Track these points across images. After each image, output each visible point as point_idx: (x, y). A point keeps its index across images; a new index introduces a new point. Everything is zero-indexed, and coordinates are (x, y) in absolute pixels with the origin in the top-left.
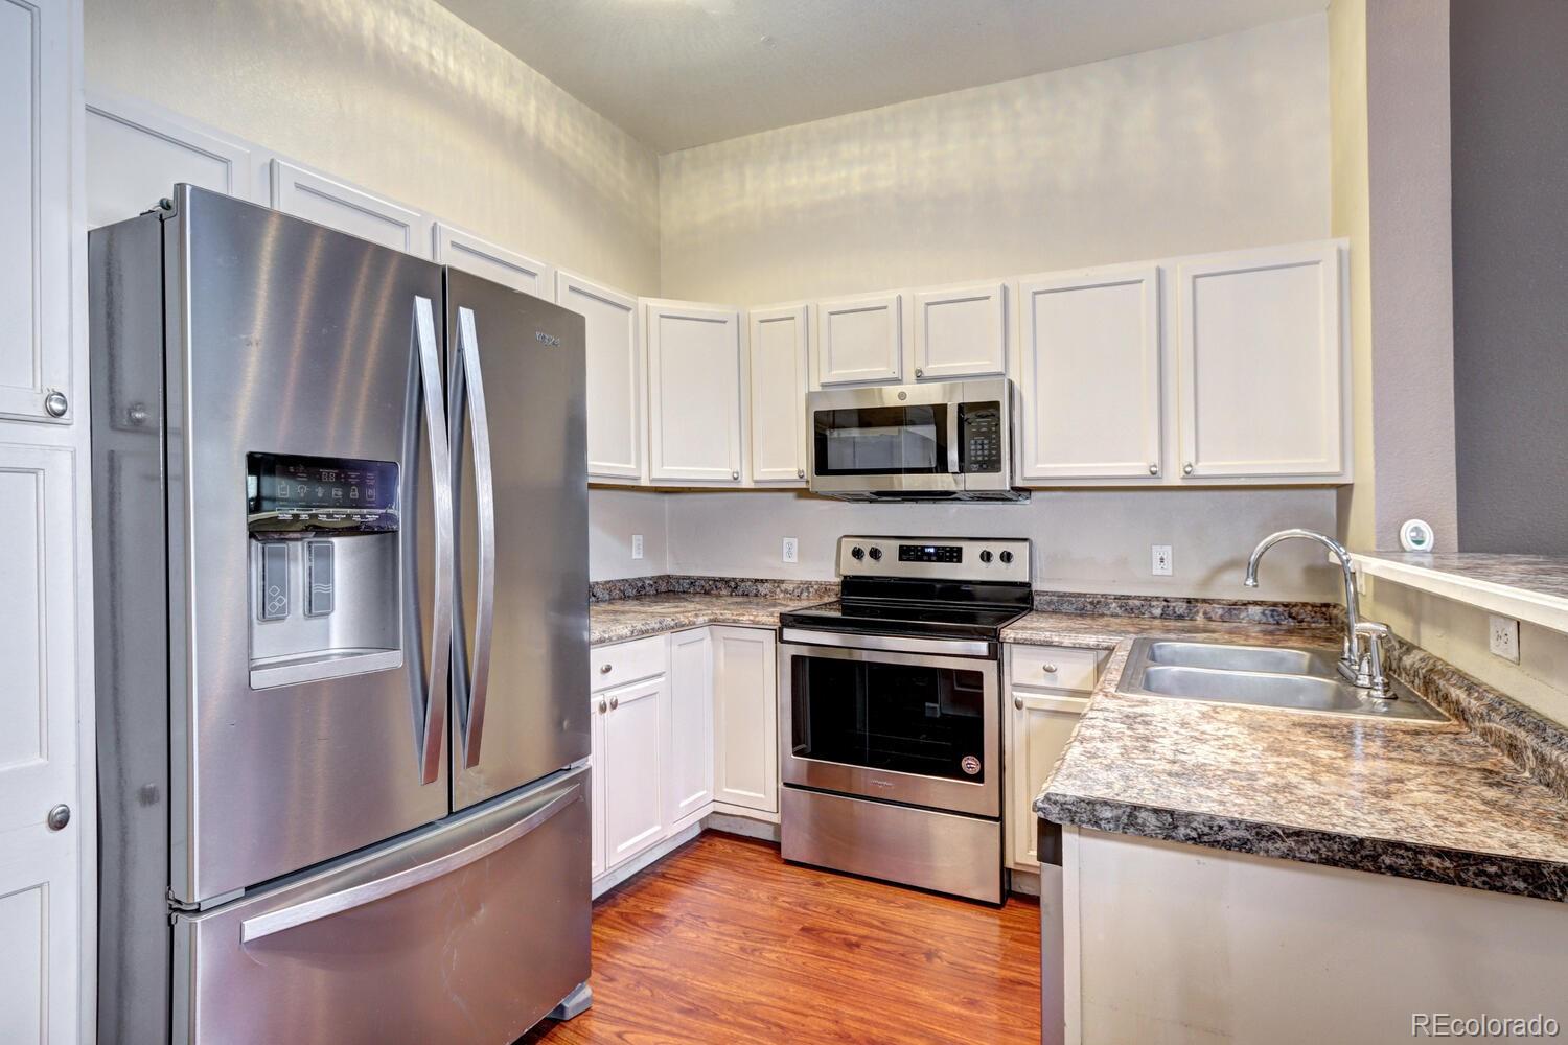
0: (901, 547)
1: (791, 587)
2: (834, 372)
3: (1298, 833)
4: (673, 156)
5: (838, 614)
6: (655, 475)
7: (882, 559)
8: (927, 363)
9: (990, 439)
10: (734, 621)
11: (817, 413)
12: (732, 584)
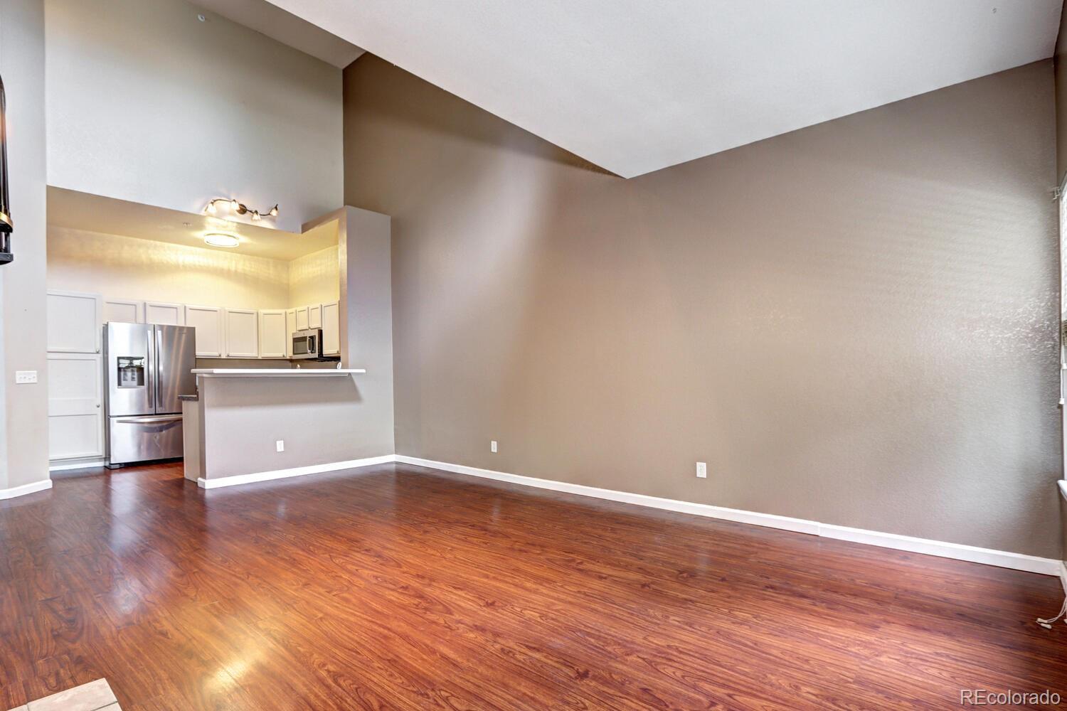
2: (299, 327)
6: (262, 356)
11: (293, 338)
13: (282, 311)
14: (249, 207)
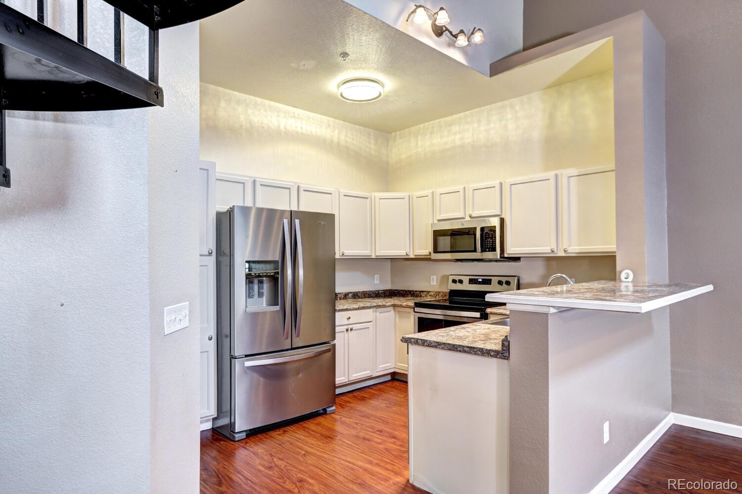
0: (470, 279)
1: (432, 294)
2: (442, 215)
3: (444, 344)
4: (393, 134)
5: (448, 304)
6: (377, 254)
7: (464, 283)
8: (473, 211)
9: (492, 239)
10: (401, 305)
11: (434, 231)
12: (412, 293)
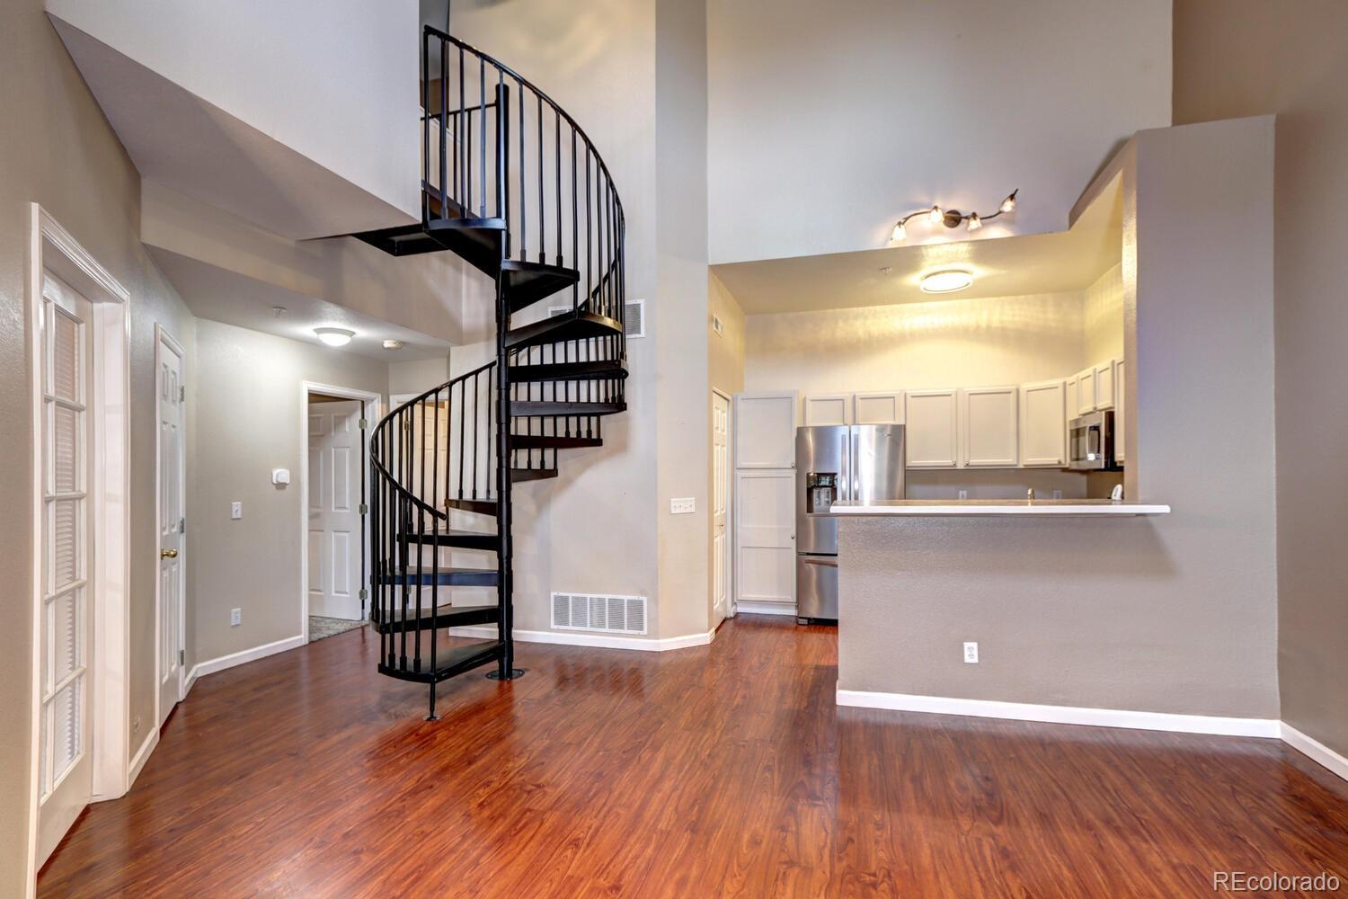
13: (1058, 382)
14: (964, 209)
